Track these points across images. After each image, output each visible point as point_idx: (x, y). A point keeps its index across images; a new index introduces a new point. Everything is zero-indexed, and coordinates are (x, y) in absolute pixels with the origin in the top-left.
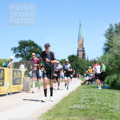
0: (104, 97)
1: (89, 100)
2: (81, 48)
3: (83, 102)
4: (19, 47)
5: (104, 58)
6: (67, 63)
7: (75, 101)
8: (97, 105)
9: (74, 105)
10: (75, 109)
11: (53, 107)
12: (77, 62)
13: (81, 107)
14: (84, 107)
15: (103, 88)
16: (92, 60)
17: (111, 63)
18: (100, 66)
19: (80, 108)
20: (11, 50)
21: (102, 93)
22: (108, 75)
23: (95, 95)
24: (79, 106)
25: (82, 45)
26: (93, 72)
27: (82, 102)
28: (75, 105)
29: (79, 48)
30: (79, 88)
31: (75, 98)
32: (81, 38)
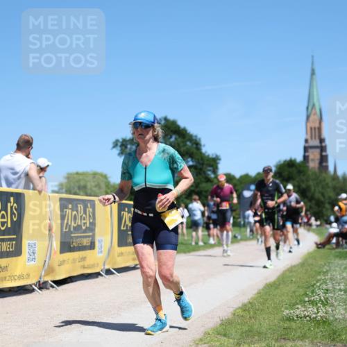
2: (315, 138)
3: (322, 298)
7: (299, 296)
9: (297, 306)
10: (301, 318)
11: (235, 311)
13: (316, 314)
14: (326, 313)
19: (314, 316)
20: (114, 147)
24: (311, 311)
25: (317, 130)
27: (320, 299)
28: (300, 306)
29: (310, 141)
30: (310, 256)
31: (298, 287)
32: (315, 109)
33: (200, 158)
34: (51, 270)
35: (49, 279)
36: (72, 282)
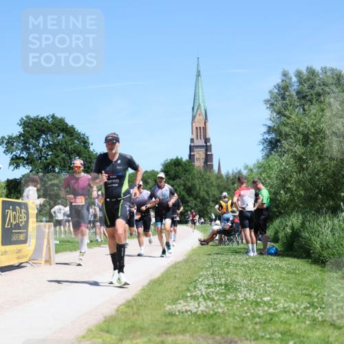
0: (266, 280)
1: (223, 287)
2: (201, 138)
3: (204, 293)
4: (21, 135)
5: (264, 167)
6: (161, 182)
7: (182, 291)
8: (245, 301)
9: (179, 301)
10: (183, 313)
11: (119, 307)
12: (188, 180)
13: (197, 308)
14: (206, 307)
15: (261, 253)
16: (231, 172)
17: (285, 181)
18: (253, 191)
19: (195, 310)
21: (259, 269)
22: (277, 217)
23: (240, 273)
24: (192, 306)
25: (202, 131)
26: (235, 209)
27: (202, 295)
28: (181, 301)
29: (195, 140)
30: (194, 252)
31: (182, 282)
32: (201, 110)
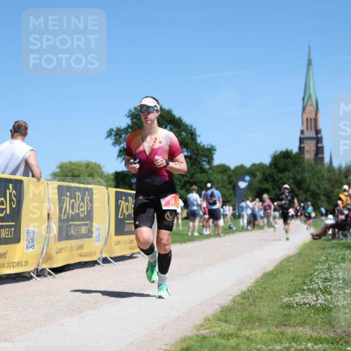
1: (341, 281)
2: (311, 129)
3: (321, 286)
4: (129, 127)
7: (298, 285)
9: (296, 294)
10: (300, 305)
11: (234, 298)
12: (298, 172)
13: (316, 301)
14: (325, 301)
19: (314, 303)
20: (108, 136)
24: (311, 298)
25: (313, 120)
27: (319, 288)
28: (299, 294)
29: (305, 132)
30: (306, 246)
31: (296, 276)
32: (312, 100)
33: (195, 148)
34: (48, 258)
35: (46, 266)
36: (69, 270)
